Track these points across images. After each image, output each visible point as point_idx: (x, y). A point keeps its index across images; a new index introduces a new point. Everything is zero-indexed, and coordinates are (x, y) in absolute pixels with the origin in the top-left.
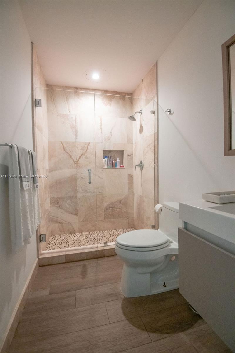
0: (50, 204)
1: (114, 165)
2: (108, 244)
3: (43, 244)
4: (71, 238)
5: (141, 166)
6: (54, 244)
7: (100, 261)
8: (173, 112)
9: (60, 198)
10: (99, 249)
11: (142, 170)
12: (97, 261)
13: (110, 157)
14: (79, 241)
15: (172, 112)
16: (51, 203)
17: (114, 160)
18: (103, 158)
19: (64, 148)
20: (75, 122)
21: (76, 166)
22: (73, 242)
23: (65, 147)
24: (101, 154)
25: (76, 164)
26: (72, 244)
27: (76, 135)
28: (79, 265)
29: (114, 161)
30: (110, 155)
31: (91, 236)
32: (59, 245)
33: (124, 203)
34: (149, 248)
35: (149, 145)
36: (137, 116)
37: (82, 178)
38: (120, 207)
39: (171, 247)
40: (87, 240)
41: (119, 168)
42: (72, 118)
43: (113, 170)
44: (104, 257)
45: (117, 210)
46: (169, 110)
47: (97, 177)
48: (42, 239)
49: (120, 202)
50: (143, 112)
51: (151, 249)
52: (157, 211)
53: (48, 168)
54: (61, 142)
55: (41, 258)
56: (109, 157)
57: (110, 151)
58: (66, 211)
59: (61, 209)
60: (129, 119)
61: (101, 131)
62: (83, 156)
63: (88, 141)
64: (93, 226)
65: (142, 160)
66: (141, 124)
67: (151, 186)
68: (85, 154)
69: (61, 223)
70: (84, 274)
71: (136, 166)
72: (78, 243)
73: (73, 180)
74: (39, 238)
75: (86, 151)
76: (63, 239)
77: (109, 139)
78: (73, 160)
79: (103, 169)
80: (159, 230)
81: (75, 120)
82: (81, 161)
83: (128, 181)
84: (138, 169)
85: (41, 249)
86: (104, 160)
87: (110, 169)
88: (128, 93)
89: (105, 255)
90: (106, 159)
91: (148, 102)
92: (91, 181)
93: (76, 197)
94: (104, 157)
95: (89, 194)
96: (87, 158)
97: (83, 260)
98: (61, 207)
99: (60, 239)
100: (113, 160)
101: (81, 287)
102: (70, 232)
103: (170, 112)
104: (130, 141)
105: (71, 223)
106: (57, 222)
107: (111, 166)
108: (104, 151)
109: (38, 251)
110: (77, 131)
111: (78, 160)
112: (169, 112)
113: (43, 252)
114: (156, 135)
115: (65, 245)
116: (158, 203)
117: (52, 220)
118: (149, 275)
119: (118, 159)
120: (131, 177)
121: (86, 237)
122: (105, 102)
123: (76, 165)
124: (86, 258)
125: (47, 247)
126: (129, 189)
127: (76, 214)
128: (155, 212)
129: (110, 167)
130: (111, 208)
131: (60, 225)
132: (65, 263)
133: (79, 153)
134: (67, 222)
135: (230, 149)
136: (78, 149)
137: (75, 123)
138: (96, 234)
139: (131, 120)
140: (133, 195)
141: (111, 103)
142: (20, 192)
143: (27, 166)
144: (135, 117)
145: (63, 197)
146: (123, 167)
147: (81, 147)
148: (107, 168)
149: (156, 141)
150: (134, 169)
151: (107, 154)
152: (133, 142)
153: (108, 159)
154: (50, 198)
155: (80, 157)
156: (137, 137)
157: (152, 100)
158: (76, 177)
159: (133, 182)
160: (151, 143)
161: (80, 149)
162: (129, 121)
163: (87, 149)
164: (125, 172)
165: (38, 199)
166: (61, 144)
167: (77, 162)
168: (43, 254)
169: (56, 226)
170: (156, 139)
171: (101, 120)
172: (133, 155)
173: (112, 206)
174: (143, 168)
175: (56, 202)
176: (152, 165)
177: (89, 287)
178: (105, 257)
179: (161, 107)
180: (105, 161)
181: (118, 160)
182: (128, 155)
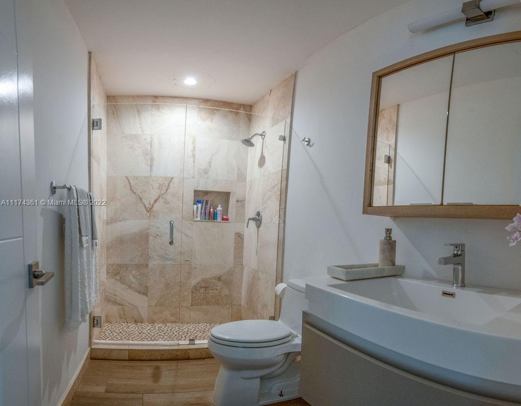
0: (107, 275)
1: (212, 217)
2: (197, 342)
3: (96, 330)
4: (137, 329)
5: (258, 220)
6: (111, 335)
7: (182, 364)
8: (314, 144)
9: (122, 266)
10: (181, 347)
11: (259, 227)
12: (177, 363)
13: (207, 203)
14: (149, 335)
15: (311, 144)
16: (108, 273)
17: (213, 208)
18: (194, 204)
19: (130, 186)
20: (150, 145)
21: (148, 216)
22: (140, 335)
23: (132, 186)
24: (190, 197)
25: (148, 211)
26: (138, 337)
27: (151, 166)
28: (150, 366)
29: (212, 210)
30: (205, 198)
31: (169, 330)
32: (118, 337)
33: (227, 280)
34: (261, 344)
35: (273, 188)
36: (257, 141)
37: (158, 235)
38: (219, 288)
39: (294, 343)
40: (161, 334)
41: (220, 222)
42: (146, 139)
43: (210, 224)
44: (188, 359)
45: (213, 291)
46: (307, 140)
47: (183, 235)
48: (95, 323)
49: (219, 279)
50: (267, 135)
51: (264, 345)
52: (278, 294)
53: (105, 218)
54: (126, 177)
55: (94, 349)
56: (204, 203)
57: (206, 193)
58: (130, 287)
59: (123, 283)
60: (243, 143)
61: (194, 158)
62: (160, 198)
63: (169, 175)
64: (172, 315)
65: (260, 209)
66: (262, 152)
67: (271, 254)
68: (164, 196)
69: (122, 305)
70: (156, 376)
71: (250, 219)
72: (147, 337)
73: (142, 238)
74: (92, 320)
75: (167, 190)
76: (125, 329)
77: (206, 172)
78: (144, 205)
79: (194, 221)
80: (279, 321)
81: (151, 142)
82: (157, 207)
83: (235, 243)
84: (252, 224)
85: (94, 337)
86: (195, 206)
87: (205, 223)
88: (244, 105)
89: (191, 357)
90: (200, 205)
91: (275, 122)
92: (174, 241)
93: (147, 265)
94: (197, 202)
95: (168, 262)
96: (166, 202)
97: (156, 360)
98: (122, 281)
99: (120, 328)
100: (210, 208)
101: (151, 392)
102: (135, 321)
103: (309, 142)
104: (242, 177)
105: (136, 307)
106: (115, 302)
107: (207, 217)
108: (195, 191)
109: (90, 338)
110: (152, 159)
111: (153, 206)
112: (307, 141)
113: (96, 341)
114: (285, 172)
115: (127, 338)
116: (282, 282)
117: (109, 299)
118: (259, 380)
119: (219, 206)
120: (239, 237)
121: (161, 331)
122: (204, 116)
123: (148, 213)
124: (159, 358)
125: (101, 336)
126: (235, 258)
127: (145, 294)
128: (276, 295)
129: (205, 219)
130: (204, 287)
131: (120, 307)
132: (128, 360)
133: (154, 194)
134: (131, 304)
135: (370, 205)
136: (153, 189)
137: (149, 148)
138: (177, 328)
139: (246, 145)
140: (242, 269)
141: (213, 117)
142: (78, 249)
143: (85, 214)
144: (253, 141)
145: (126, 265)
146: (227, 220)
147: (158, 185)
148: (199, 221)
149: (284, 183)
150: (246, 224)
151: (201, 197)
152: (248, 180)
153: (202, 205)
154: (107, 265)
155: (155, 201)
156: (254, 172)
157: (282, 120)
158: (148, 233)
159: (243, 247)
160: (276, 185)
161: (157, 189)
162: (243, 147)
163: (168, 188)
164: (230, 229)
165: (96, 263)
166: (127, 181)
167: (151, 209)
168: (97, 344)
169: (114, 309)
170: (284, 179)
171: (194, 142)
172: (246, 201)
173: (205, 286)
174: (261, 223)
175: (116, 272)
176: (276, 220)
177: (164, 393)
178: (190, 359)
179: (295, 132)
180: (197, 208)
181: (219, 208)
182: (238, 201)
